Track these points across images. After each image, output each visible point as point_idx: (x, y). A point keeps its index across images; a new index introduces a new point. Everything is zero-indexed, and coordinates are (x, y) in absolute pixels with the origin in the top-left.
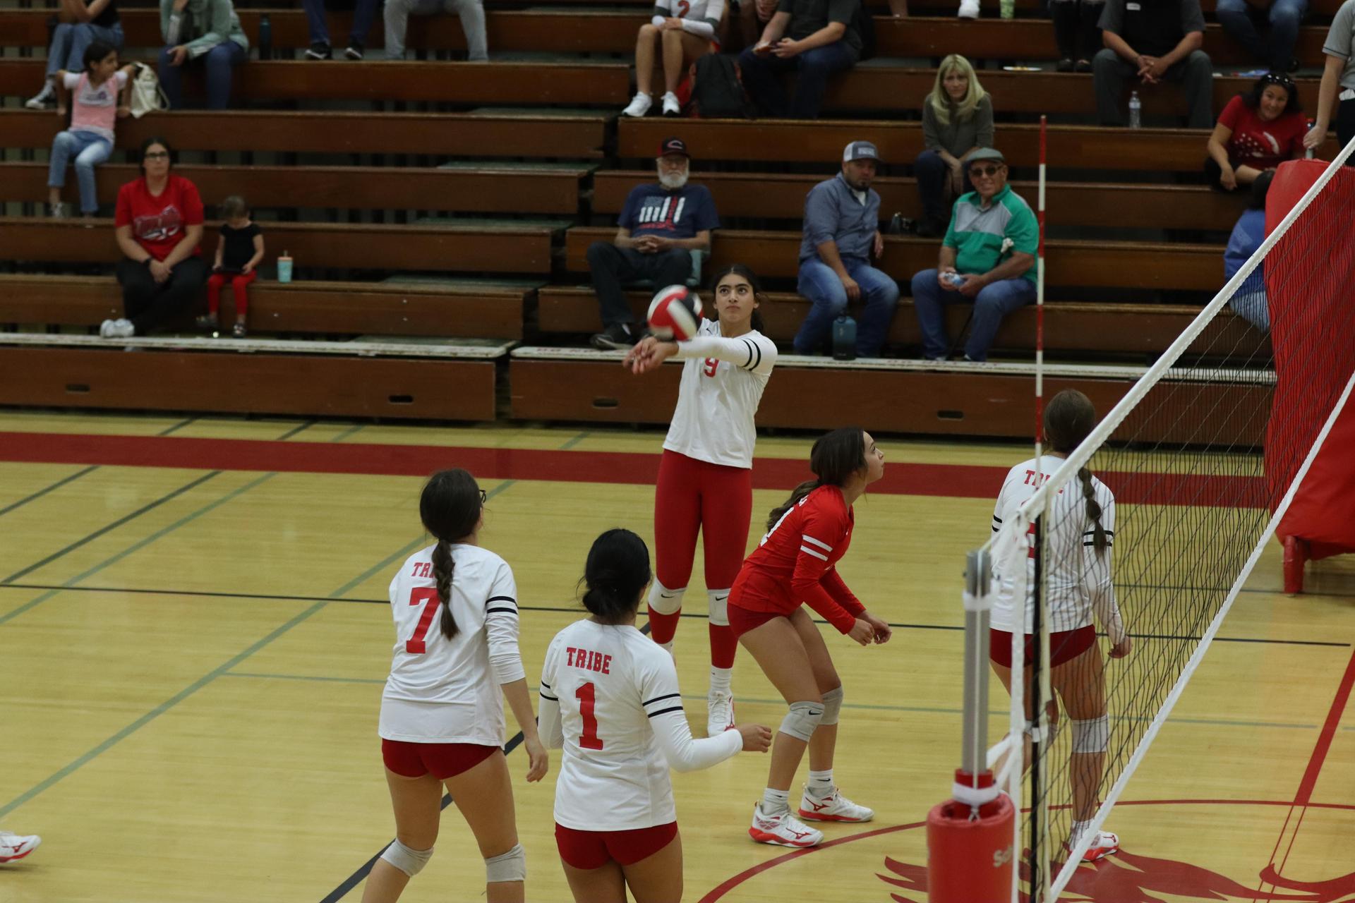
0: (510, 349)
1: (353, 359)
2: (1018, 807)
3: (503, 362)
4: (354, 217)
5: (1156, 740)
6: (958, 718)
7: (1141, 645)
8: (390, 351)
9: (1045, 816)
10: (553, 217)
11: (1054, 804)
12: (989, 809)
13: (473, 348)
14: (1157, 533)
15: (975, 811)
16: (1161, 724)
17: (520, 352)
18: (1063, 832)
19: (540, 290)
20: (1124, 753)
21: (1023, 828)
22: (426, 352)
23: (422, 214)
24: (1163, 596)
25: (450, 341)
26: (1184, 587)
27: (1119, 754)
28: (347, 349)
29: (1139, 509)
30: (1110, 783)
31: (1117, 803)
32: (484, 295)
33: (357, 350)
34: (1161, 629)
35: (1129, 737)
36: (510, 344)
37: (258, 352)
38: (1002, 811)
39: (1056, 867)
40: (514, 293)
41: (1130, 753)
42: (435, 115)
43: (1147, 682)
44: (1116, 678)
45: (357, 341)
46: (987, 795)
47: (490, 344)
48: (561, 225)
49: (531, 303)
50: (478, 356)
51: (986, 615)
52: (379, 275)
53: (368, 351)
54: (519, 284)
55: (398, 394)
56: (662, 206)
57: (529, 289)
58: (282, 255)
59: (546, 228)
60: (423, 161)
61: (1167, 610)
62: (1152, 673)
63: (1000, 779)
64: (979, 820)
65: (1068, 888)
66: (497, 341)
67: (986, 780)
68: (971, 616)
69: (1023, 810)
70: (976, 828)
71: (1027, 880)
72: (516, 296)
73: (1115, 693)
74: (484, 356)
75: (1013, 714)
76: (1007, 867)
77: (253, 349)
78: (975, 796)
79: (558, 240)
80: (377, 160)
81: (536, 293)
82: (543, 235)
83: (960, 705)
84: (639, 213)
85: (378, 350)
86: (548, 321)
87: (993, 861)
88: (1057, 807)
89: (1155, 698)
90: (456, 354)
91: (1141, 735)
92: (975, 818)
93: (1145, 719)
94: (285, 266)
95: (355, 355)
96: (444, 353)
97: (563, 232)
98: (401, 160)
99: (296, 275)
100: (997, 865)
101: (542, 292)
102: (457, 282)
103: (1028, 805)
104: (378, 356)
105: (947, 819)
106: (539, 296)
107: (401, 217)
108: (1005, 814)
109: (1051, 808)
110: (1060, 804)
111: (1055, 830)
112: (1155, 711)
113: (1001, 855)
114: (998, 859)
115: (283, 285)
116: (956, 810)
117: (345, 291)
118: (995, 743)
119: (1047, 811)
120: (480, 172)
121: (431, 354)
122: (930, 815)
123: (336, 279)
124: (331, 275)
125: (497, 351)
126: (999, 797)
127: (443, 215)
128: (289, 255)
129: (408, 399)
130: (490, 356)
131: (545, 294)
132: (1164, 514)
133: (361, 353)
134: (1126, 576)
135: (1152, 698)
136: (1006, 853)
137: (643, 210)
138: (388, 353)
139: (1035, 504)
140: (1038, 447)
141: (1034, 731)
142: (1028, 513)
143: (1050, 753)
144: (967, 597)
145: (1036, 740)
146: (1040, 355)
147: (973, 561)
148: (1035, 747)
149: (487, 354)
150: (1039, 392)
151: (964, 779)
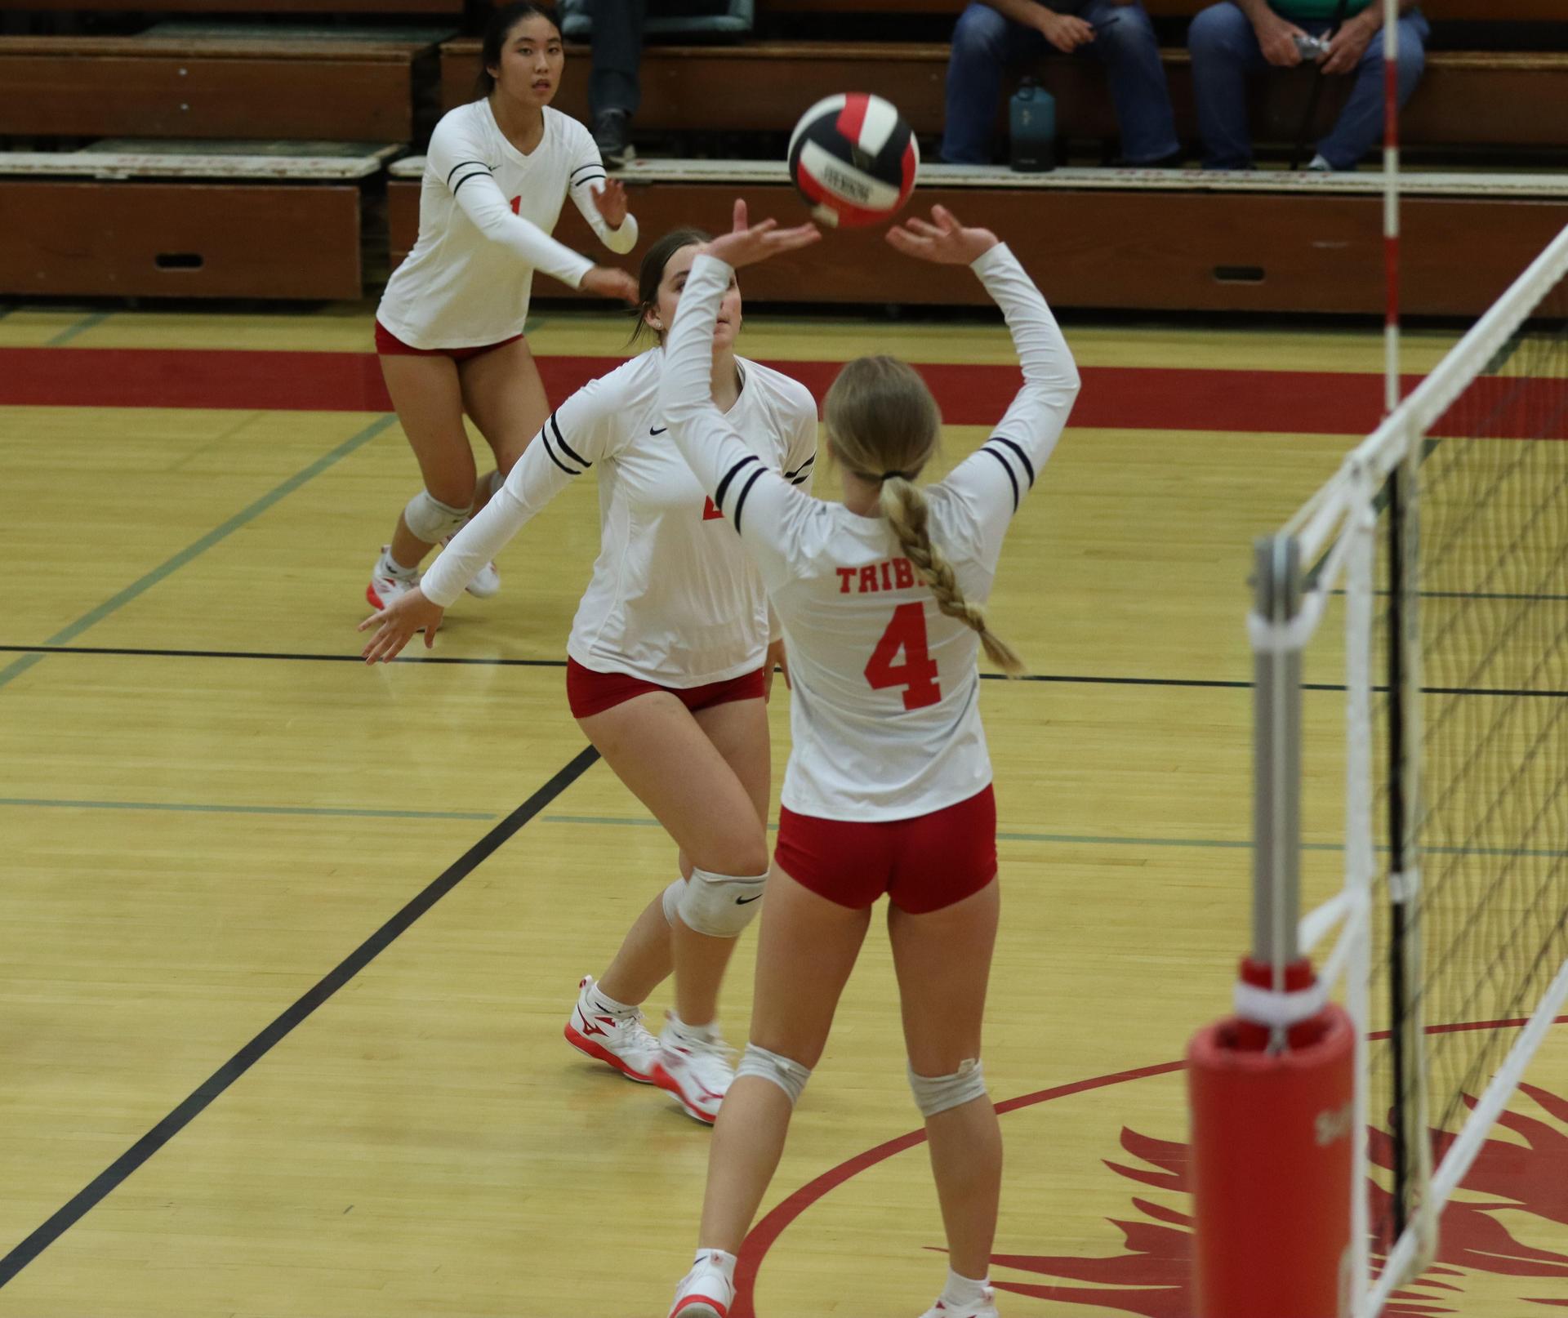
0: (387, 162)
1: (85, 185)
2: (1363, 1028)
3: (374, 185)
6: (1245, 857)
8: (158, 169)
9: (1420, 1044)
11: (1435, 1021)
12: (1307, 1033)
13: (315, 159)
15: (1278, 1037)
18: (1452, 1074)
19: (444, 46)
21: (1373, 1068)
22: (224, 169)
25: (272, 147)
28: (74, 167)
30: (1545, 978)
31: (1557, 1020)
32: (336, 58)
33: (93, 167)
36: (387, 151)
38: (1331, 1038)
39: (1442, 1141)
40: (394, 53)
44: (1553, 776)
45: (93, 151)
46: (1301, 1005)
47: (350, 151)
50: (326, 175)
51: (1294, 659)
52: (134, 23)
53: (114, 169)
54: (402, 36)
55: (172, 252)
57: (423, 45)
63: (1327, 972)
64: (1288, 1057)
65: (1467, 1183)
66: (361, 143)
67: (1300, 977)
68: (1265, 661)
69: (1374, 1035)
70: (1283, 1073)
71: (1386, 1167)
72: (397, 59)
73: (1552, 806)
74: (338, 175)
75: (1351, 849)
76: (1342, 1148)
78: (1278, 1007)
81: (435, 52)
83: (1244, 831)
85: (132, 168)
87: (1315, 1133)
88: (1441, 1029)
90: (284, 171)
92: (1278, 1051)
95: (90, 178)
96: (261, 170)
101: (448, 49)
102: (281, 33)
103: (1384, 1024)
104: (133, 179)
105: (1227, 1054)
106: (442, 57)
108: (1337, 1043)
109: (1430, 1030)
111: (1437, 1072)
113: (1329, 1121)
114: (1326, 1128)
116: (1242, 1035)
117: (66, 54)
118: (1315, 906)
119: (1421, 1037)
121: (236, 174)
122: (1193, 1048)
123: (51, 31)
125: (362, 166)
126: (1323, 1009)
129: (193, 261)
130: (349, 175)
131: (450, 52)
133: (100, 173)
136: (1341, 1115)
138: (153, 173)
139: (1388, 443)
140: (1392, 333)
141: (1396, 879)
142: (1373, 462)
143: (1425, 919)
144: (1255, 624)
145: (1398, 897)
146: (1391, 156)
147: (1265, 556)
148: (1398, 911)
149: (343, 172)
150: (1391, 227)
151: (1256, 975)
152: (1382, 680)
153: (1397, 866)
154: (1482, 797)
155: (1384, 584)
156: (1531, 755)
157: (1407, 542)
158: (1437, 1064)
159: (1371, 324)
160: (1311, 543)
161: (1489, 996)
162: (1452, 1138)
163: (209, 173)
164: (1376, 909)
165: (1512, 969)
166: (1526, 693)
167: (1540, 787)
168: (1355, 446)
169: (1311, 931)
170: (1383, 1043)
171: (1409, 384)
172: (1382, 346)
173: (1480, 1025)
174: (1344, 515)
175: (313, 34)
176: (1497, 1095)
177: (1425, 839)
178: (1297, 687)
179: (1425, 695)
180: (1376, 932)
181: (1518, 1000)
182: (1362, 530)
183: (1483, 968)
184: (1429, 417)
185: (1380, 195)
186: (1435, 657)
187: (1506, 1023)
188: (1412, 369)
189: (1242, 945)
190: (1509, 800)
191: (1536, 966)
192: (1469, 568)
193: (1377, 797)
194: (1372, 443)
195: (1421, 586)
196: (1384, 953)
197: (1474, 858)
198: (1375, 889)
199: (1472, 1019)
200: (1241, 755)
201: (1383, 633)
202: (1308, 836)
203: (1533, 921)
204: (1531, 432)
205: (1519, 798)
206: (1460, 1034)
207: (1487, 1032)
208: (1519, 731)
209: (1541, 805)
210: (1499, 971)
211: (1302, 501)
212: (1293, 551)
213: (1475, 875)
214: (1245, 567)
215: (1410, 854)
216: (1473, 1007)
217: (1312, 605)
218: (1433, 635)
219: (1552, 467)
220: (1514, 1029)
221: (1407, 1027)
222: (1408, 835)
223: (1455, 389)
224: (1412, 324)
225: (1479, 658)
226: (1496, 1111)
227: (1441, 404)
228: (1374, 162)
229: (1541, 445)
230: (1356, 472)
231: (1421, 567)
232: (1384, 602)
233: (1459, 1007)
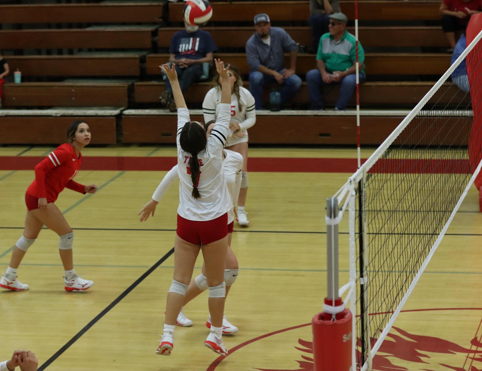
0: (122, 111)
1: (50, 118)
2: (354, 315)
3: (119, 117)
4: (49, 52)
5: (419, 282)
6: (325, 274)
7: (411, 238)
9: (367, 318)
10: (140, 50)
11: (372, 312)
12: (340, 316)
13: (105, 111)
14: (417, 187)
15: (334, 316)
16: (421, 274)
17: (127, 112)
18: (376, 325)
19: (135, 83)
20: (404, 288)
23: (80, 50)
24: (421, 215)
25: (95, 108)
26: (430, 211)
27: (402, 289)
28: (47, 113)
29: (407, 176)
30: (398, 302)
31: (401, 311)
32: (109, 87)
33: (52, 113)
34: (420, 231)
35: (406, 281)
36: (122, 109)
37: (6, 116)
38: (346, 317)
40: (123, 85)
41: (407, 288)
42: (84, 5)
43: (414, 255)
45: (52, 109)
46: (339, 309)
47: (113, 109)
48: (144, 53)
49: (131, 89)
50: (107, 114)
51: (336, 227)
52: (61, 79)
53: (57, 114)
54: (125, 81)
56: (189, 43)
57: (130, 83)
58: (16, 71)
59: (136, 55)
60: (80, 26)
61: (422, 222)
62: (416, 251)
64: (336, 321)
66: (115, 107)
67: (339, 302)
68: (329, 227)
69: (357, 316)
70: (335, 325)
72: (124, 87)
74: (110, 115)
75: (351, 271)
76: (349, 342)
77: (4, 115)
78: (334, 310)
79: (143, 60)
80: (59, 26)
81: (133, 85)
82: (136, 58)
83: (325, 268)
84: (179, 47)
85: (61, 114)
86: (138, 98)
87: (343, 339)
88: (373, 314)
89: (418, 263)
90: (97, 114)
91: (412, 280)
92: (334, 320)
93: (414, 272)
94: (18, 76)
95: (51, 116)
96: (92, 114)
97: (145, 57)
98: (70, 26)
99: (23, 79)
100: (344, 341)
103: (359, 313)
104: (61, 116)
105: (321, 321)
106: (135, 86)
107: (71, 52)
108: (348, 318)
109: (370, 315)
110: (374, 312)
112: (418, 268)
113: (347, 336)
114: (345, 338)
115: (17, 85)
116: (325, 316)
117: (46, 86)
118: (343, 285)
119: (368, 316)
120: (106, 30)
122: (313, 319)
124: (39, 79)
125: (116, 112)
126: (345, 310)
127: (90, 50)
128: (20, 71)
130: (113, 114)
131: (137, 85)
132: (419, 178)
133: (54, 115)
134: (402, 207)
135: (417, 262)
136: (349, 335)
137: (181, 46)
138: (66, 115)
139: (358, 175)
140: (359, 149)
141: (361, 278)
142: (354, 180)
143: (369, 288)
144: (327, 218)
145: (362, 283)
146: (358, 107)
147: (329, 202)
148: (362, 286)
149: (111, 114)
150: (358, 124)
151: (328, 302)
152: (357, 231)
153: (362, 276)
154: (382, 259)
155: (358, 208)
156: (393, 249)
157: (363, 199)
158: (372, 322)
159: (354, 147)
160: (340, 199)
161: (384, 306)
162: (376, 340)
163: (80, 114)
164: (357, 285)
165: (390, 300)
166: (392, 234)
167: (396, 256)
168: (351, 176)
169: (341, 292)
170: (359, 318)
171: (363, 161)
172: (357, 152)
173: (382, 313)
174: (348, 192)
175: (104, 81)
176: (387, 329)
177: (368, 269)
178: (337, 233)
179: (368, 235)
180: (357, 291)
181: (392, 307)
182: (352, 196)
183: (383, 299)
184: (368, 169)
185: (356, 116)
186: (370, 225)
187: (389, 312)
188: (364, 157)
189: (325, 295)
190: (388, 259)
191: (396, 298)
192: (378, 204)
193: (357, 259)
194: (355, 175)
195: (367, 209)
196: (359, 296)
197: (380, 273)
198: (356, 282)
199: (380, 311)
200: (324, 250)
201: (357, 220)
202: (340, 269)
203: (395, 288)
204: (392, 171)
205: (391, 259)
206: (377, 316)
207: (384, 315)
208: (390, 243)
209: (396, 260)
210: (387, 300)
211: (339, 189)
212: (336, 201)
213: (380, 277)
214: (325, 205)
215: (365, 273)
216: (380, 309)
217: (341, 213)
218: (370, 221)
219: (397, 180)
220: (390, 314)
221: (365, 314)
222: (364, 268)
223: (374, 162)
224: (364, 146)
225: (381, 226)
226: (387, 333)
227: (371, 166)
228: (355, 108)
229: (395, 175)
230: (351, 182)
231: (367, 204)
232: (358, 212)
233: (377, 309)
